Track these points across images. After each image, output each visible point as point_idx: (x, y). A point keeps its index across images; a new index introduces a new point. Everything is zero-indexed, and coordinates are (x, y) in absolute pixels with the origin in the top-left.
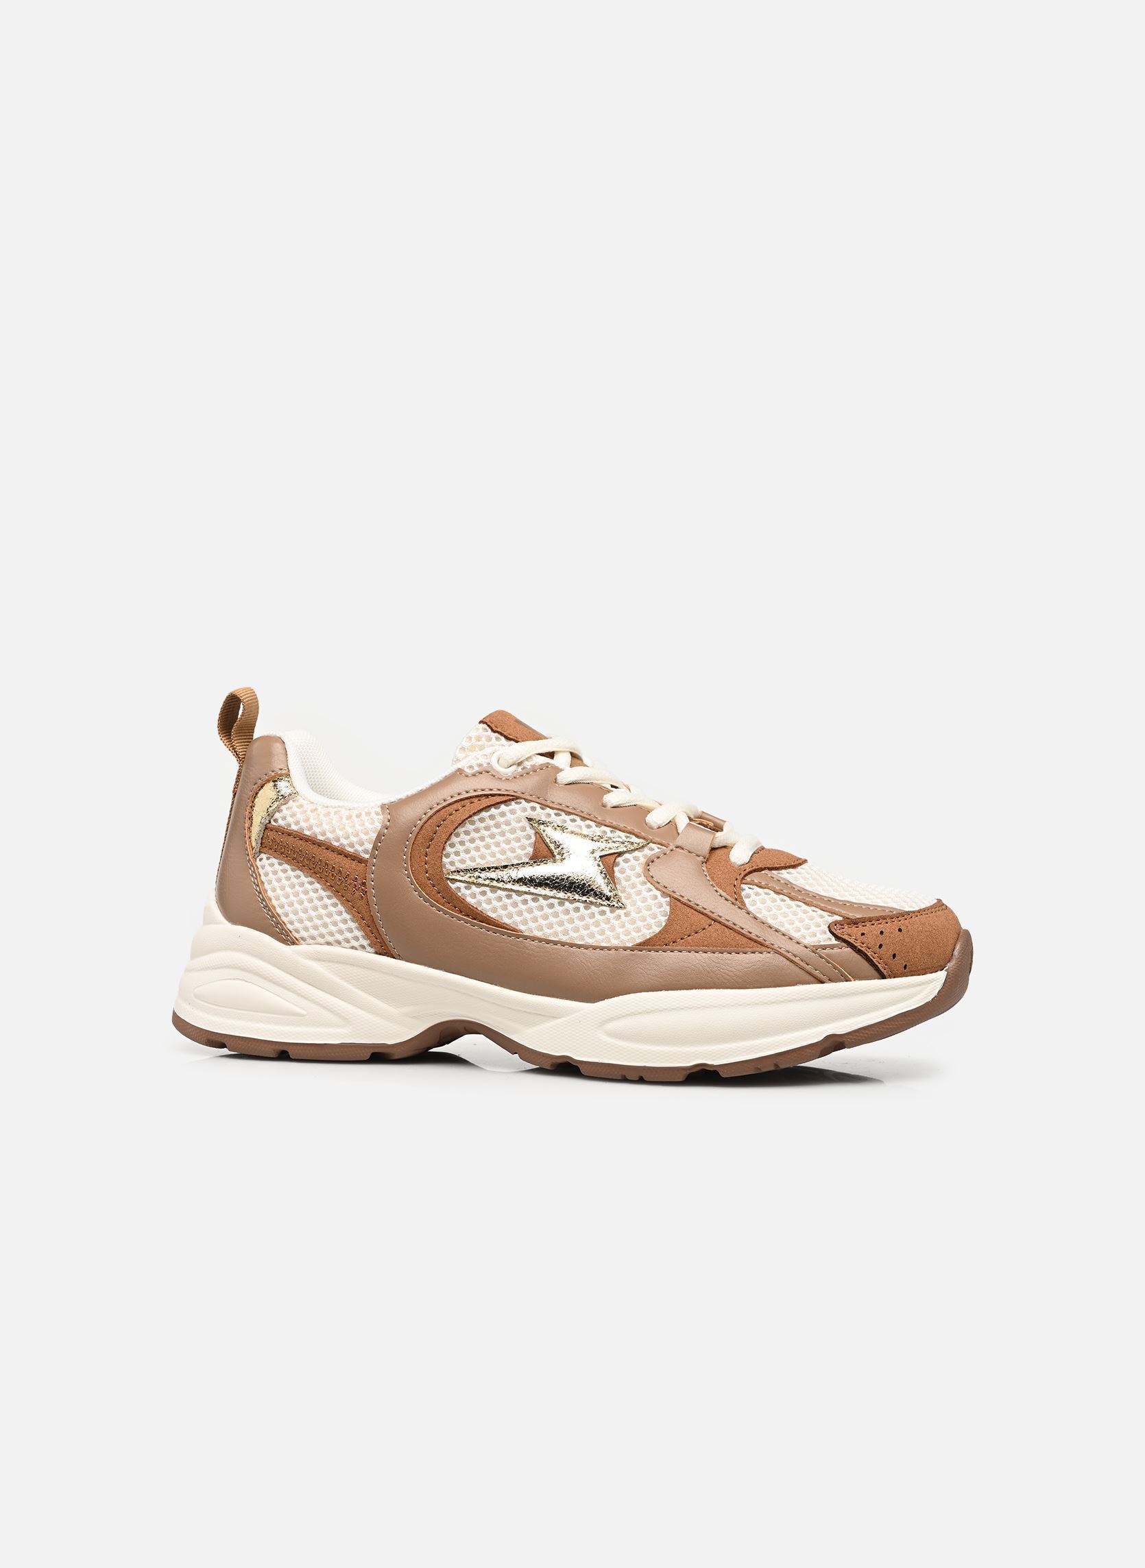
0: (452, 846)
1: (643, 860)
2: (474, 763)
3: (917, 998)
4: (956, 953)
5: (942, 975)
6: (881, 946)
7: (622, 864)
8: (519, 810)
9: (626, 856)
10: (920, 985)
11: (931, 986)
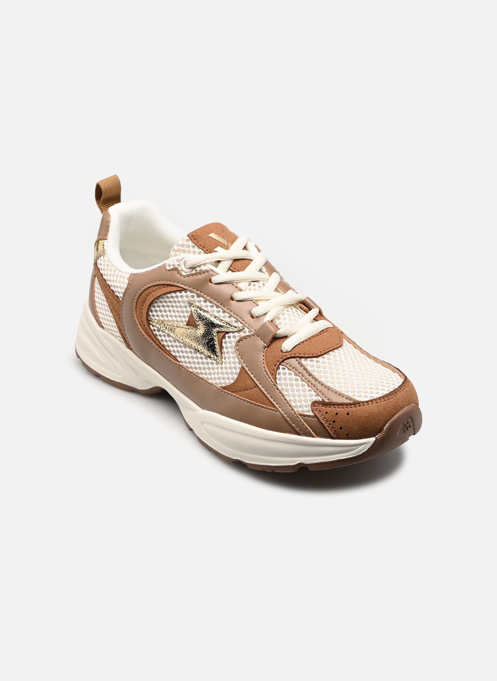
0: (154, 307)
1: (238, 338)
2: (171, 263)
3: (352, 452)
4: (385, 428)
5: (373, 439)
6: (334, 422)
7: (227, 338)
8: (186, 296)
9: (231, 334)
10: (354, 446)
11: (363, 446)
